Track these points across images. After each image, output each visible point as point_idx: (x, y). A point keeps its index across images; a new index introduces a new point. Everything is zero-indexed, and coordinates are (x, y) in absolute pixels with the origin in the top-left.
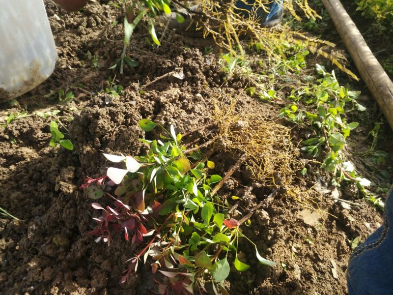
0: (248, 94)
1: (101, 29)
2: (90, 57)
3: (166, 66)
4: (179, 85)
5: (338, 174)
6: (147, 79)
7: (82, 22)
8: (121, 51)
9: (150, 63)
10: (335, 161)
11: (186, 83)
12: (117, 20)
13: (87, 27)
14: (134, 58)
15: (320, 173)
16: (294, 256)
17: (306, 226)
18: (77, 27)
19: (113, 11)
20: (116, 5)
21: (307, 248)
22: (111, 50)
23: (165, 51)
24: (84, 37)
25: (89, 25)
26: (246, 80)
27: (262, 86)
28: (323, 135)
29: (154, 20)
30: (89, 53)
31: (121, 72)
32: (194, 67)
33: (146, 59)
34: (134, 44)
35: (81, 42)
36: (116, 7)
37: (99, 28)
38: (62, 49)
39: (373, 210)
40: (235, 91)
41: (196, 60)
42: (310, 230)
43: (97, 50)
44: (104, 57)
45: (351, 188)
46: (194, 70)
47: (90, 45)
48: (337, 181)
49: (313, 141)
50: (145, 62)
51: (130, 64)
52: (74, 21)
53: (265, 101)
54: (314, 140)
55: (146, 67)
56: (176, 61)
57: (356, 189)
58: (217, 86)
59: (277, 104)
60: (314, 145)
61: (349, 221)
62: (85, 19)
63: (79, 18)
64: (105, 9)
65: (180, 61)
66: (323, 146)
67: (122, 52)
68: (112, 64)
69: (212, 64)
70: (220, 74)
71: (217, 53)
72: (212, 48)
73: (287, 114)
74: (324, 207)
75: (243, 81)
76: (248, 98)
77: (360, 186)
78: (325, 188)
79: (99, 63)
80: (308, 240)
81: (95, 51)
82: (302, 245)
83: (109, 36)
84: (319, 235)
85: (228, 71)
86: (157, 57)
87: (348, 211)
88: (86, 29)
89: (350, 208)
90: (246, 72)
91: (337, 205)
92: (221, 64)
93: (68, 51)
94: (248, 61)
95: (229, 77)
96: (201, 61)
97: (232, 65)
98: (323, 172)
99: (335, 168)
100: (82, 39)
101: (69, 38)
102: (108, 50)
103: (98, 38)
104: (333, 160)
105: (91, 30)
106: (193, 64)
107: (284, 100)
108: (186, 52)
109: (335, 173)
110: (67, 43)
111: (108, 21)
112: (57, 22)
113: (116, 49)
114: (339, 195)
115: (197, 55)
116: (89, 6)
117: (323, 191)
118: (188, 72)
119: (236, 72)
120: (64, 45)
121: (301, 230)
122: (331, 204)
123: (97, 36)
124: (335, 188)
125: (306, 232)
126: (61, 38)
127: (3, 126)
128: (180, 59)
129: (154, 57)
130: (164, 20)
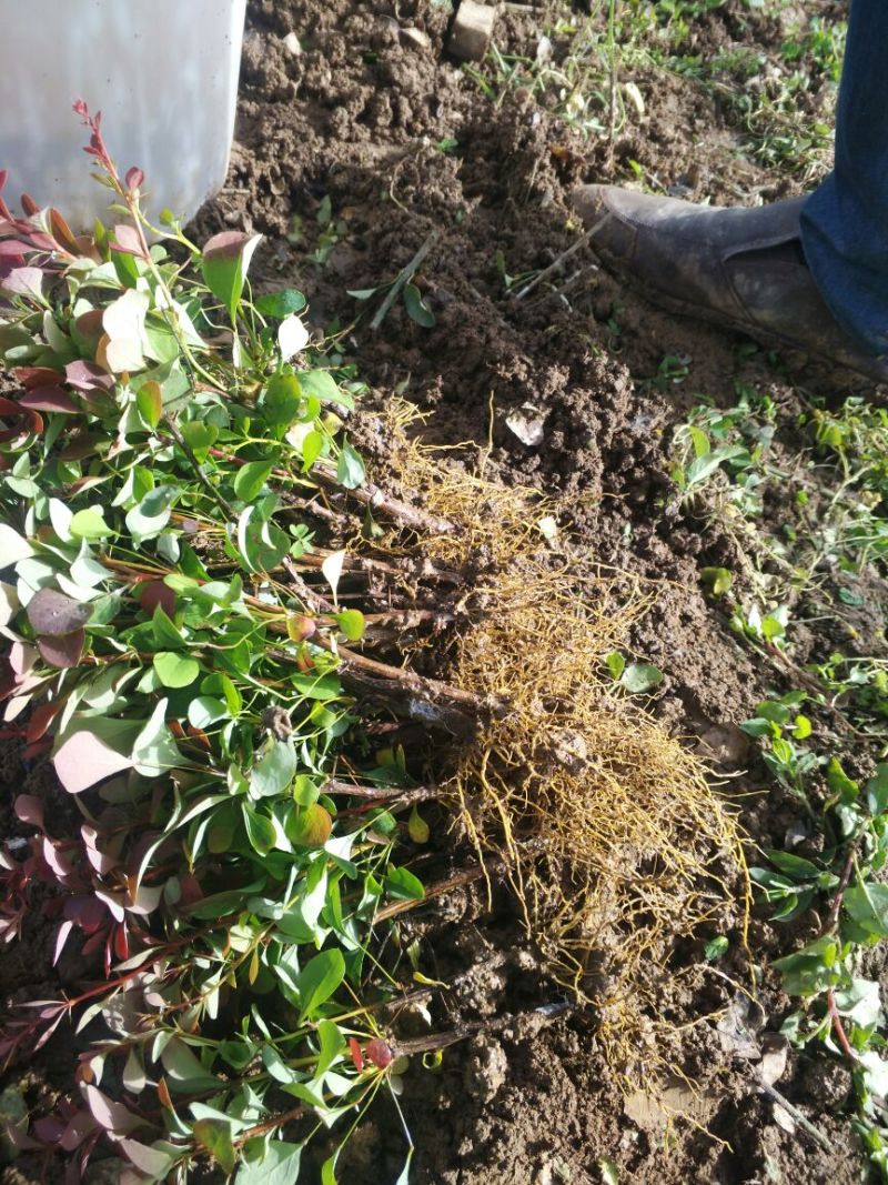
0: (705, 585)
1: (397, 142)
2: (323, 217)
3: (509, 375)
4: (511, 457)
5: (820, 1009)
6: (434, 385)
7: (353, 96)
8: (408, 252)
9: (469, 339)
10: (827, 971)
11: (536, 461)
12: (458, 135)
13: (360, 119)
14: (432, 296)
15: (765, 975)
17: (625, 1122)
18: (331, 105)
19: (466, 98)
20: (482, 82)
22: (384, 233)
23: (533, 319)
24: (335, 144)
25: (367, 117)
26: (721, 537)
27: (761, 580)
28: (841, 863)
29: (562, 193)
30: (327, 203)
31: (375, 324)
32: (584, 427)
33: (462, 320)
34: (458, 249)
35: (321, 157)
36: (482, 89)
37: (393, 135)
38: (253, 161)
39: (856, 1174)
40: (670, 556)
41: (603, 403)
42: (628, 1138)
43: (352, 205)
44: (358, 240)
45: (830, 1075)
46: (577, 435)
47: (340, 180)
48: (804, 1029)
49: (800, 867)
50: (457, 326)
51: (412, 312)
52: (333, 83)
53: (745, 639)
54: (803, 864)
55: (452, 343)
56: (541, 381)
57: (843, 1089)
58: (627, 511)
59: (773, 667)
60: (796, 881)
61: (763, 1172)
62: (366, 91)
63: (351, 78)
64: (443, 82)
65: (554, 385)
66: (821, 899)
67: (411, 258)
68: (363, 280)
69: (648, 434)
70: (655, 478)
71: (695, 389)
72: (688, 366)
73: (770, 732)
74: (710, 1093)
75: (710, 536)
76: (696, 600)
77: (861, 1084)
78: (752, 1031)
79: (334, 255)
80: (604, 1167)
81: (345, 205)
82: (580, 1174)
83: (402, 183)
84: (651, 1161)
85: (682, 482)
86: (501, 329)
87: (781, 1136)
88: (354, 124)
89: (791, 1130)
90: (733, 515)
91: (758, 1102)
92: (683, 442)
93: (267, 172)
94: (766, 468)
95: (672, 508)
96: (616, 412)
97: (704, 470)
98: (773, 976)
99: (816, 992)
100: (328, 151)
101: (290, 132)
102: (376, 228)
103: (376, 168)
104: (824, 965)
105: (367, 135)
106: (585, 416)
107: (800, 665)
108: (587, 359)
109: (810, 1000)
110: (277, 146)
111: (430, 127)
112: (282, 65)
113: (397, 240)
114: (783, 1076)
115: (612, 390)
116: (399, 51)
117: (736, 1042)
118: (557, 429)
119: (707, 497)
120: (264, 150)
121: (600, 1123)
122: (739, 1096)
123: (375, 160)
124: (780, 1048)
125: (616, 1139)
126: (266, 124)
128: (558, 378)
129: (490, 325)
130: (591, 207)
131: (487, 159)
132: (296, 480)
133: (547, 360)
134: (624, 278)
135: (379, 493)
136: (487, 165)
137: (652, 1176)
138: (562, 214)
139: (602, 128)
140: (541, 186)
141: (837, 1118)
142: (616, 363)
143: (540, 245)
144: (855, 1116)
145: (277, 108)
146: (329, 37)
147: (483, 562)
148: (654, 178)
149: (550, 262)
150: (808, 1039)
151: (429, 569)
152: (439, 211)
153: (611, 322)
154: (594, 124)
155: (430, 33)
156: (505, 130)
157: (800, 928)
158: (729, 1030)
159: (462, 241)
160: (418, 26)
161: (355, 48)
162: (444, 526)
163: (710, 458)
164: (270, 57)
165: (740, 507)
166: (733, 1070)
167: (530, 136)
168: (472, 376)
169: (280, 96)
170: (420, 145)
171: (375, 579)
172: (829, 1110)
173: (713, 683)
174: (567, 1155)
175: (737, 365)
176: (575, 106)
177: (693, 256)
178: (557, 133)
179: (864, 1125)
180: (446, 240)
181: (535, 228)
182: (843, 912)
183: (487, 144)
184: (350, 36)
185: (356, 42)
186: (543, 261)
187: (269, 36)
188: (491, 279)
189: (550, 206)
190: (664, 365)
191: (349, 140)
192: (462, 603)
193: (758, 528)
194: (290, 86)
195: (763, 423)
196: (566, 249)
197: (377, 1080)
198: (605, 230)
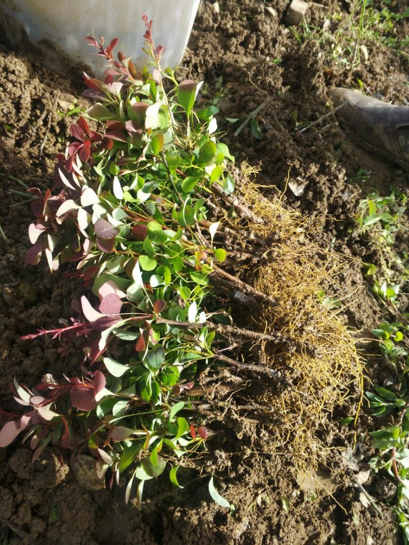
0: (364, 270)
1: (255, 57)
2: (218, 85)
3: (292, 165)
4: (288, 200)
5: (387, 457)
8: (255, 105)
9: (277, 147)
10: (394, 441)
11: (299, 203)
12: (283, 57)
13: (241, 44)
14: (263, 126)
15: (365, 438)
16: (253, 507)
17: (296, 486)
18: (229, 36)
19: (288, 42)
20: (297, 36)
21: (275, 510)
22: (245, 95)
23: (306, 142)
24: (229, 54)
25: (244, 44)
26: (374, 251)
27: (389, 273)
28: (407, 397)
29: (326, 89)
30: (221, 79)
31: (236, 134)
32: (322, 192)
33: (274, 138)
34: (277, 107)
35: (222, 59)
36: (296, 39)
37: (254, 53)
38: (193, 56)
39: (391, 530)
40: (351, 255)
41: (332, 183)
42: (296, 493)
43: (232, 82)
44: (233, 97)
45: (387, 485)
46: (318, 195)
47: (229, 70)
48: (379, 463)
49: (389, 395)
50: (272, 140)
51: (253, 132)
52: (232, 27)
53: (378, 296)
55: (268, 147)
56: (306, 169)
57: (392, 493)
58: (335, 232)
59: (389, 311)
60: (386, 401)
61: (352, 520)
62: (246, 32)
63: (240, 25)
64: (280, 33)
65: (312, 171)
66: (396, 410)
67: (256, 108)
68: (233, 114)
69: (349, 200)
70: (349, 220)
71: (371, 186)
72: (370, 175)
73: (384, 336)
74: (334, 482)
75: (370, 249)
76: (359, 276)
77: (401, 492)
78: (356, 460)
79: (221, 102)
80: (284, 502)
81: (229, 81)
82: (273, 503)
83: (256, 75)
84: (303, 505)
85: (361, 223)
86: (291, 145)
87: (362, 507)
88: (238, 46)
89: (366, 506)
90: (382, 241)
91: (354, 491)
92: (363, 207)
93: (198, 62)
94: (399, 225)
95: (355, 234)
96: (337, 188)
97: (371, 222)
98: (369, 439)
99: (387, 448)
100: (225, 56)
101: (210, 46)
102: (242, 93)
103: (245, 67)
104: (393, 438)
105: (243, 52)
106: (324, 187)
107: (401, 312)
108: (327, 163)
109: (383, 453)
110: (204, 51)
111: (272, 52)
112: (211, 16)
113: (251, 99)
114: (367, 482)
115: (337, 178)
116: (263, 17)
117: (349, 463)
118: (310, 191)
119: (371, 232)
120: (198, 52)
121: (285, 484)
122: (347, 485)
123: (245, 63)
124: (367, 470)
125: (291, 492)
126: (201, 41)
127: (61, 114)
128: (314, 169)
129: (286, 142)
130: (338, 98)
131: (295, 70)
133: (309, 161)
134: (347, 131)
135: (237, 200)
136: (294, 72)
137: (303, 512)
138: (325, 98)
139: (348, 63)
140: (317, 85)
141: (387, 506)
142: (340, 167)
143: (314, 111)
144: (395, 507)
145: (206, 34)
146: (234, 6)
147: (276, 237)
148: (368, 89)
149: (316, 119)
150: (381, 468)
151: (252, 237)
152: (271, 90)
153: (339, 150)
154: (344, 61)
155: (278, 10)
156: (306, 58)
157: (384, 421)
158: (346, 457)
159: (279, 104)
160: (273, 6)
161: (244, 13)
162: (260, 220)
163: (375, 216)
164: (207, 12)
165: (385, 239)
166: (346, 473)
167: (316, 62)
168: (275, 163)
169: (208, 29)
170: (265, 60)
171: (228, 237)
172: (384, 501)
173: (362, 312)
174: (269, 493)
175: (392, 178)
176: (337, 52)
177: (381, 125)
178: (328, 63)
179: (398, 510)
180: (272, 102)
181: (312, 103)
182: (405, 418)
183: (296, 63)
184: (243, 7)
185: (245, 10)
186: (314, 118)
187: (207, 2)
188: (290, 123)
189: (320, 94)
190: (359, 173)
191: (235, 53)
192: (265, 253)
193: (391, 250)
194: (213, 26)
195: (400, 205)
196: (325, 114)
197: (199, 444)
198: (343, 108)
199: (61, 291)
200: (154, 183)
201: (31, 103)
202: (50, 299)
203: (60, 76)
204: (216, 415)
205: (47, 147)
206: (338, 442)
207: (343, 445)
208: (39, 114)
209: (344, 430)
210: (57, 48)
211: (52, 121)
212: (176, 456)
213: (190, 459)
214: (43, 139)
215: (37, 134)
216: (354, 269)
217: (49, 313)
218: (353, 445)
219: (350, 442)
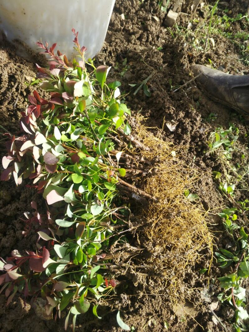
1: (147, 46)
2: (124, 63)
3: (168, 112)
4: (166, 134)
5: (229, 293)
6: (148, 112)
7: (137, 32)
8: (146, 76)
9: (159, 101)
10: (232, 283)
11: (173, 136)
12: (163, 46)
13: (138, 39)
14: (151, 88)
15: (215, 281)
16: (146, 327)
17: (172, 313)
18: (130, 34)
19: (166, 37)
20: (172, 33)
21: (160, 329)
22: (140, 70)
23: (177, 98)
24: (130, 45)
25: (140, 39)
26: (219, 164)
27: (229, 177)
28: (240, 255)
29: (189, 65)
30: (126, 60)
31: (135, 94)
32: (187, 129)
34: (159, 77)
35: (126, 48)
36: (171, 35)
37: (146, 44)
38: (108, 46)
40: (205, 167)
41: (193, 123)
42: (172, 318)
44: (133, 71)
45: (229, 311)
46: (185, 130)
47: (130, 54)
48: (224, 297)
50: (157, 97)
51: (145, 92)
52: (132, 29)
53: (222, 192)
54: (230, 254)
55: (154, 102)
56: (177, 115)
57: (232, 315)
58: (195, 153)
59: (229, 200)
60: (227, 258)
62: (141, 32)
63: (137, 28)
64: (161, 32)
65: (180, 116)
66: (234, 264)
67: (146, 78)
68: (133, 82)
69: (204, 133)
70: (204, 145)
71: (217, 123)
72: (217, 116)
73: (226, 217)
74: (196, 310)
75: (216, 163)
76: (210, 179)
77: (237, 315)
78: (210, 295)
79: (126, 74)
80: (165, 324)
81: (131, 61)
82: (158, 324)
83: (147, 57)
84: (177, 325)
85: (211, 147)
86: (168, 100)
87: (213, 325)
88: (136, 40)
89: (216, 324)
90: (224, 158)
91: (208, 314)
92: (213, 137)
93: (111, 50)
94: (234, 147)
95: (207, 154)
96: (196, 126)
97: (217, 145)
98: (217, 282)
99: (228, 288)
100: (128, 46)
101: (119, 40)
102: (138, 68)
103: (140, 52)
104: (232, 281)
105: (139, 43)
106: (188, 126)
107: (236, 201)
108: (190, 111)
109: (226, 290)
110: (115, 43)
111: (156, 43)
112: (120, 22)
113: (144, 72)
114: (216, 309)
115: (196, 120)
116: (151, 22)
117: (205, 297)
118: (180, 128)
119: (217, 152)
120: (112, 44)
121: (166, 312)
122: (204, 312)
123: (140, 50)
124: (217, 301)
125: (169, 317)
126: (113, 37)
127: (27, 84)
128: (182, 114)
129: (165, 98)
130: (197, 70)
131: (170, 54)
132: (113, 131)
133: (179, 109)
134: (203, 90)
135: (133, 137)
136: (170, 55)
137: (177, 329)
138: (188, 71)
139: (202, 49)
140: (184, 63)
141: (229, 323)
142: (198, 113)
143: (181, 78)
144: (234, 324)
145: (117, 33)
146: (133, 16)
147: (157, 160)
148: (215, 64)
150: (225, 300)
151: (142, 159)
152: (156, 66)
153: (197, 102)
154: (200, 48)
155: (160, 18)
156: (176, 47)
157: (227, 270)
158: (203, 294)
159: (161, 75)
160: (157, 16)
161: (139, 20)
162: (148, 149)
163: (220, 142)
164: (117, 20)
165: (226, 156)
166: (203, 304)
167: (183, 49)
168: (158, 111)
169: (117, 30)
170: (152, 48)
171: (128, 160)
172: (227, 321)
173: (212, 202)
174: (156, 318)
175: (230, 118)
176: (196, 43)
177: (223, 86)
178: (190, 49)
179: (236, 326)
180: (157, 74)
181: (181, 74)
182: (239, 269)
183: (171, 50)
184: (139, 16)
185: (140, 18)
186: (182, 83)
187: (117, 14)
188: (167, 86)
189: (186, 69)
190: (210, 115)
191: (134, 44)
192: (151, 170)
193: (230, 163)
194: (121, 28)
195: (235, 135)
196: (188, 81)
197: (111, 289)
198: (199, 77)
199: (26, 195)
200: (81, 130)
201: (8, 78)
202: (19, 199)
203: (27, 61)
204: (121, 271)
205: (18, 104)
206: (198, 284)
207: (202, 286)
208: (13, 85)
209: (202, 277)
210: (25, 44)
211: (21, 89)
212: (96, 299)
213: (105, 300)
214: (16, 100)
215: (12, 97)
216: (207, 175)
217: (19, 208)
218: (207, 286)
219: (205, 284)
